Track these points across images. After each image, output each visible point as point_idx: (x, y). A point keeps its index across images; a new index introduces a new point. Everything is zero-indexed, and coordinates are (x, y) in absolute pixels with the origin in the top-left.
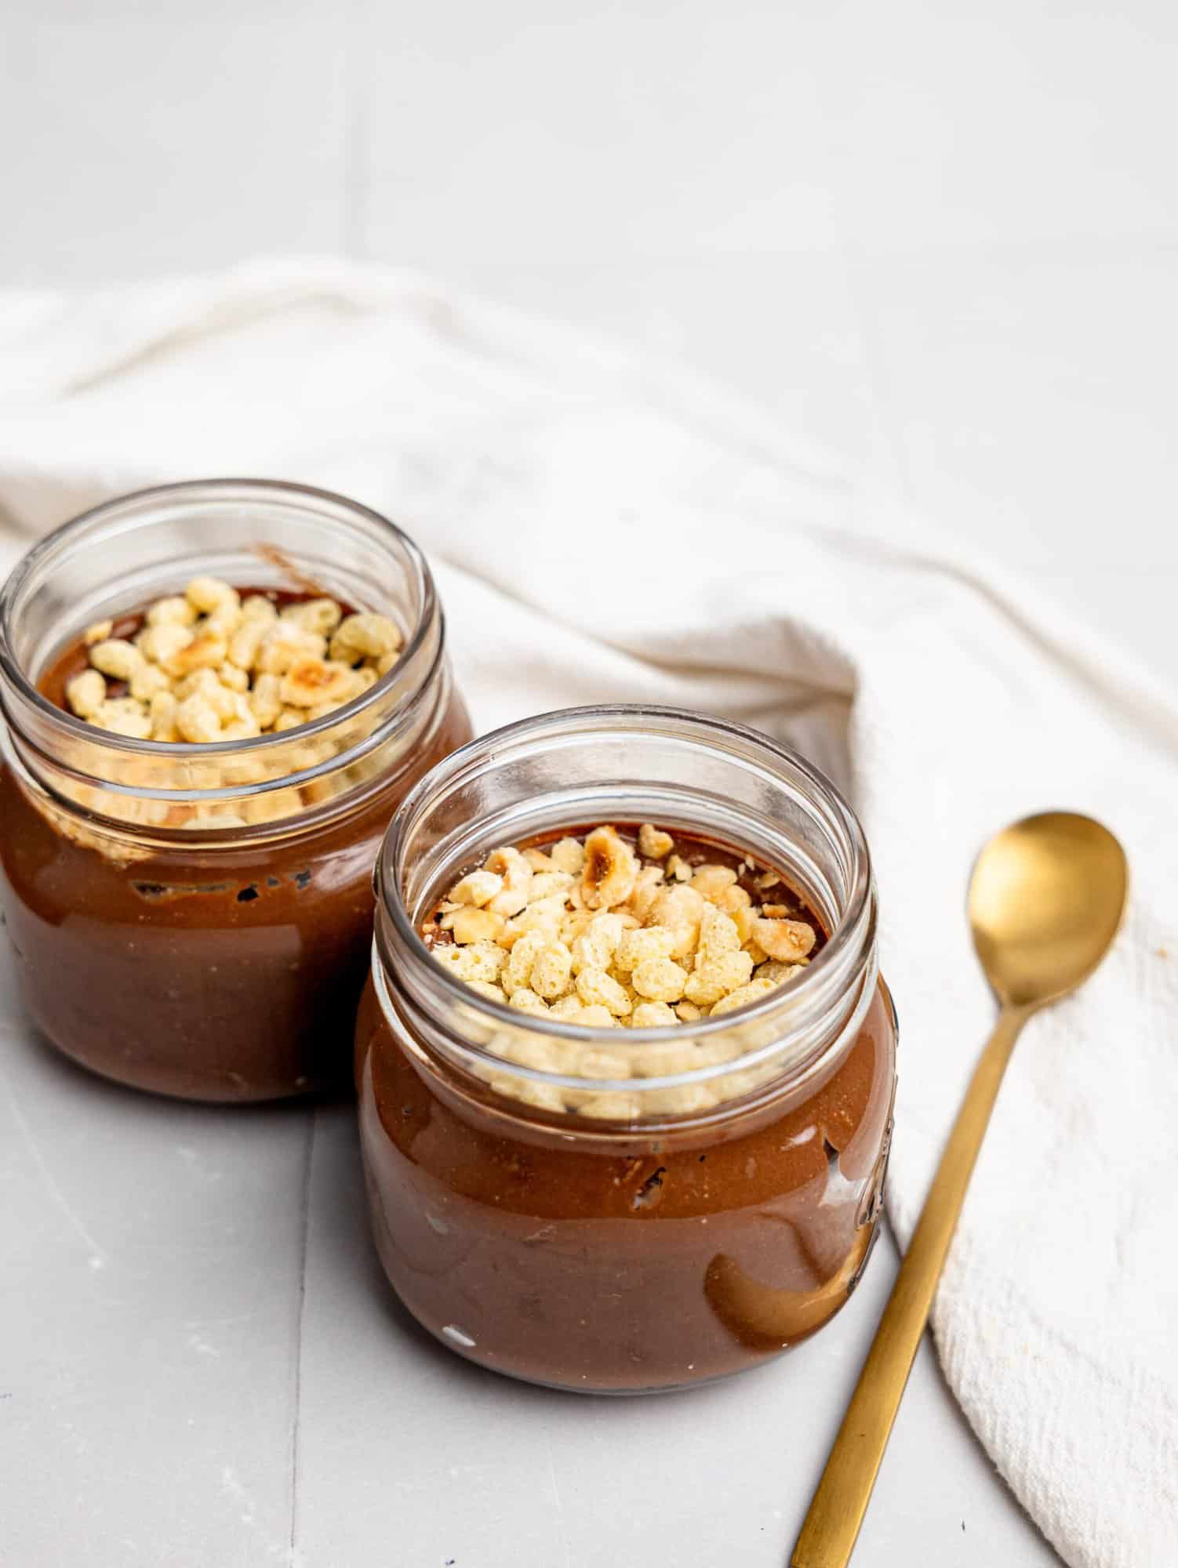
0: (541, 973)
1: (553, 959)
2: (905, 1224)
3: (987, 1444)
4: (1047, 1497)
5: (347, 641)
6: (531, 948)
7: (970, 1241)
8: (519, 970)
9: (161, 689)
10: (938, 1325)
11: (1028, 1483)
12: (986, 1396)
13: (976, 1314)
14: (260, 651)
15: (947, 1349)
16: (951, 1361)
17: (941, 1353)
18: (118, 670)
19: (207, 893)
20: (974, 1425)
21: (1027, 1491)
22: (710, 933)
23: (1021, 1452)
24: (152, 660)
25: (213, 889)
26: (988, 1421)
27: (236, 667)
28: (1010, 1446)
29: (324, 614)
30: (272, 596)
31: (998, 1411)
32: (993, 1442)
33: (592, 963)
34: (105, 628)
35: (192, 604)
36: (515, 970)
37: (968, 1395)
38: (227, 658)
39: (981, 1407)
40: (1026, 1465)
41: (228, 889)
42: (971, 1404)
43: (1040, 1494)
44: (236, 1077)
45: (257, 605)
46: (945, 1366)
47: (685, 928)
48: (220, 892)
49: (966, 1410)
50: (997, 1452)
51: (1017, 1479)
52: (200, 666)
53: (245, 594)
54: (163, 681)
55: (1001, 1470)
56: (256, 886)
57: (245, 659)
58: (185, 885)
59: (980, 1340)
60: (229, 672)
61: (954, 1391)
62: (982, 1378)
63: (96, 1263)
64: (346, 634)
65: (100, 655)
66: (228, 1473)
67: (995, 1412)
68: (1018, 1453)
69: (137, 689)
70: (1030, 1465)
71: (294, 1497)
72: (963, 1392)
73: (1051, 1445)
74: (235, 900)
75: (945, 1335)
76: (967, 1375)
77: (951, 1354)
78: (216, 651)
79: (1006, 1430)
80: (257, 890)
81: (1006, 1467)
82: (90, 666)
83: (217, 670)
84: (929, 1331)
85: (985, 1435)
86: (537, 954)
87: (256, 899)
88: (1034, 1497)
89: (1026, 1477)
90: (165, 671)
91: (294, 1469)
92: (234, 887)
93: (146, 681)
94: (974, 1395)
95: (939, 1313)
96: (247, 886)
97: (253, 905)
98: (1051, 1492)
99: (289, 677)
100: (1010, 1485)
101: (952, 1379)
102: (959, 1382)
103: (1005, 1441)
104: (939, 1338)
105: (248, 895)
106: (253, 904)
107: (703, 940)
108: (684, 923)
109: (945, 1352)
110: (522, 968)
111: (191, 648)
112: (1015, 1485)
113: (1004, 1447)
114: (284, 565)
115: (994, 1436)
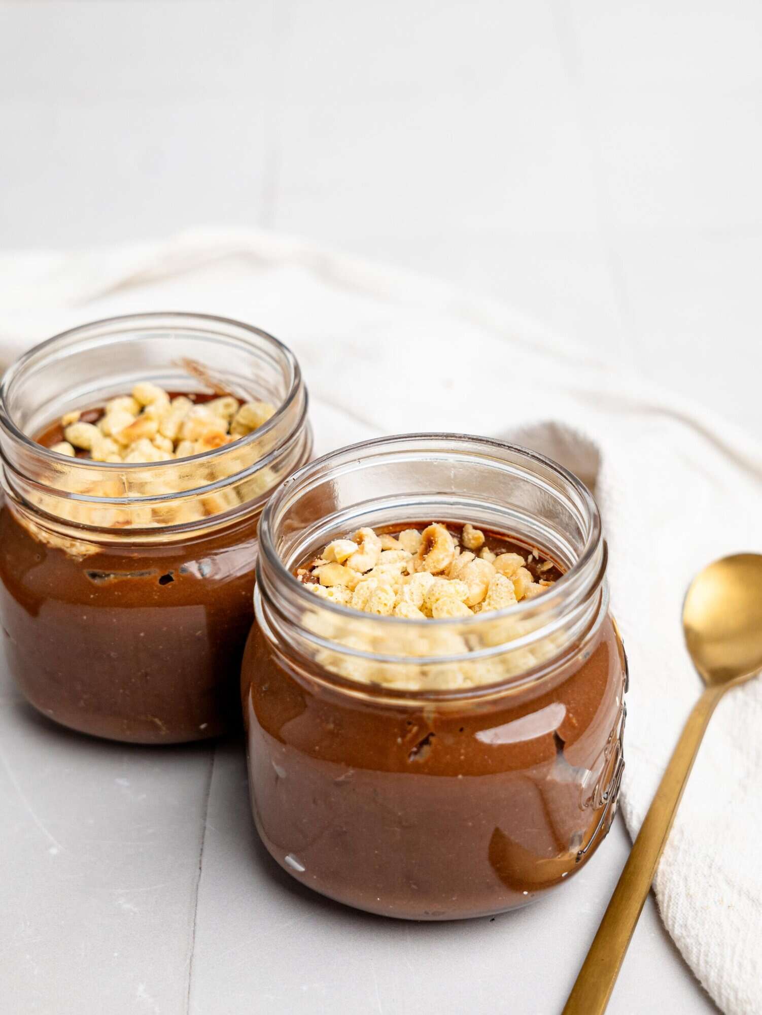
0: (372, 604)
1: (383, 596)
2: (635, 824)
3: (693, 967)
4: (736, 999)
5: (242, 421)
6: (368, 588)
7: (682, 832)
8: (358, 602)
9: (113, 453)
10: (659, 889)
11: (723, 991)
12: (693, 933)
13: (686, 879)
14: (181, 426)
15: (665, 905)
16: (668, 912)
17: (661, 908)
18: (83, 443)
19: (137, 578)
20: (684, 956)
21: (723, 997)
22: (494, 588)
23: (719, 970)
24: (107, 435)
25: (142, 574)
26: (695, 950)
27: (165, 437)
28: (710, 966)
29: (227, 406)
30: (193, 397)
31: (702, 943)
32: (698, 964)
33: (409, 601)
34: (76, 415)
35: (137, 401)
36: (356, 602)
37: (680, 935)
38: (159, 431)
39: (689, 941)
40: (722, 977)
41: (153, 574)
42: (683, 940)
43: (732, 998)
44: (157, 721)
45: (181, 402)
46: (663, 916)
47: (477, 584)
48: (147, 577)
49: (678, 945)
50: (701, 971)
51: (715, 988)
52: (139, 437)
53: (173, 396)
54: (115, 448)
55: (704, 985)
56: (172, 573)
57: (171, 432)
58: (124, 572)
59: (689, 896)
60: (159, 440)
61: (671, 933)
62: (690, 922)
63: (54, 851)
64: (242, 417)
65: (71, 433)
66: (141, 988)
67: (700, 944)
68: (716, 970)
69: (96, 454)
70: (725, 978)
71: (188, 1004)
72: (677, 932)
73: (740, 965)
74: (157, 583)
75: (663, 895)
76: (679, 921)
77: (668, 906)
78: (151, 427)
79: (707, 955)
80: (172, 576)
81: (707, 980)
82: (64, 440)
83: (152, 440)
84: (652, 893)
85: (692, 960)
86: (371, 592)
87: (172, 582)
88: (728, 999)
89: (722, 986)
90: (116, 441)
91: (189, 986)
92: (156, 573)
93: (103, 449)
94: (685, 934)
95: (659, 880)
96: (166, 573)
97: (170, 587)
98: (740, 995)
99: (201, 441)
100: (711, 995)
101: (669, 925)
102: (673, 926)
103: (706, 962)
104: (659, 897)
105: (166, 579)
106: (169, 585)
107: (490, 593)
108: (477, 581)
109: (663, 908)
110: (360, 602)
111: (134, 425)
112: (714, 995)
113: (706, 967)
114: (201, 374)
115: (698, 960)
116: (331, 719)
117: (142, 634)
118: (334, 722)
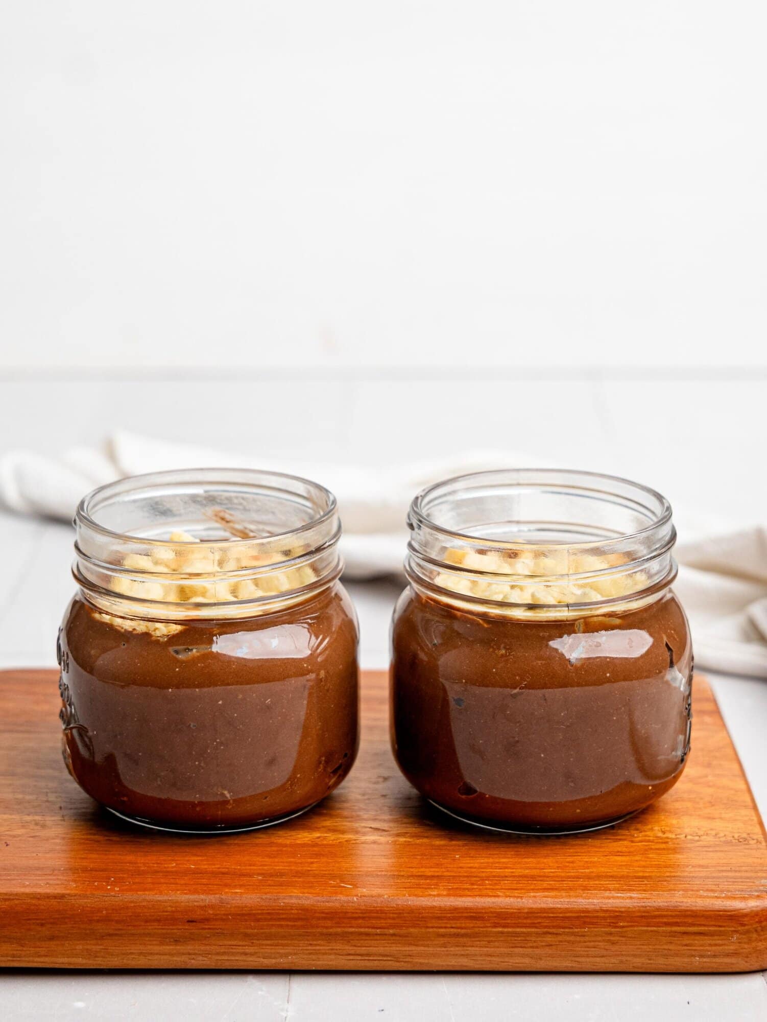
116: (502, 646)
117: (220, 702)
118: (505, 648)
